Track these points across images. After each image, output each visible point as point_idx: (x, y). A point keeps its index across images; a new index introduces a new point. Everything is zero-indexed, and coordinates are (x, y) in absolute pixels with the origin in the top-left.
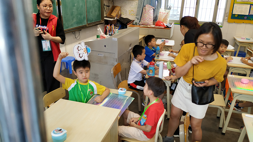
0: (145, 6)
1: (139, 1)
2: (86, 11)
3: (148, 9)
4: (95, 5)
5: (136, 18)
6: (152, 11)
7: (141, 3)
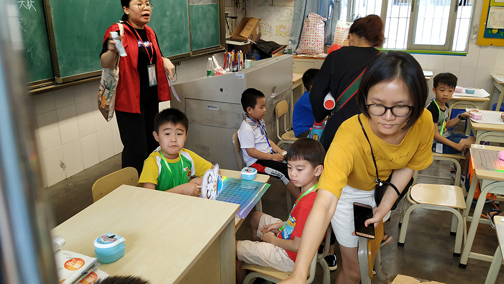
0: (307, 17)
1: (297, 8)
2: (190, 27)
3: (313, 21)
4: (208, 15)
5: (290, 40)
6: (321, 26)
7: (300, 11)
